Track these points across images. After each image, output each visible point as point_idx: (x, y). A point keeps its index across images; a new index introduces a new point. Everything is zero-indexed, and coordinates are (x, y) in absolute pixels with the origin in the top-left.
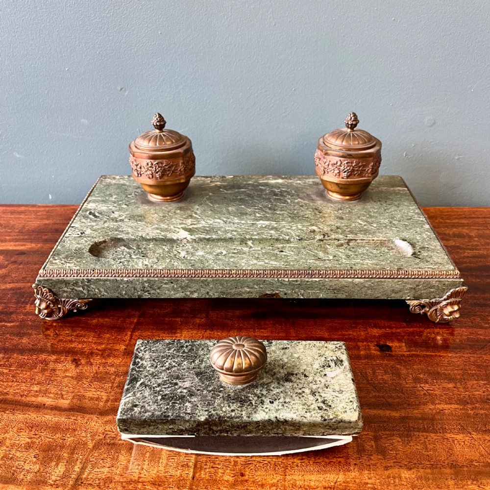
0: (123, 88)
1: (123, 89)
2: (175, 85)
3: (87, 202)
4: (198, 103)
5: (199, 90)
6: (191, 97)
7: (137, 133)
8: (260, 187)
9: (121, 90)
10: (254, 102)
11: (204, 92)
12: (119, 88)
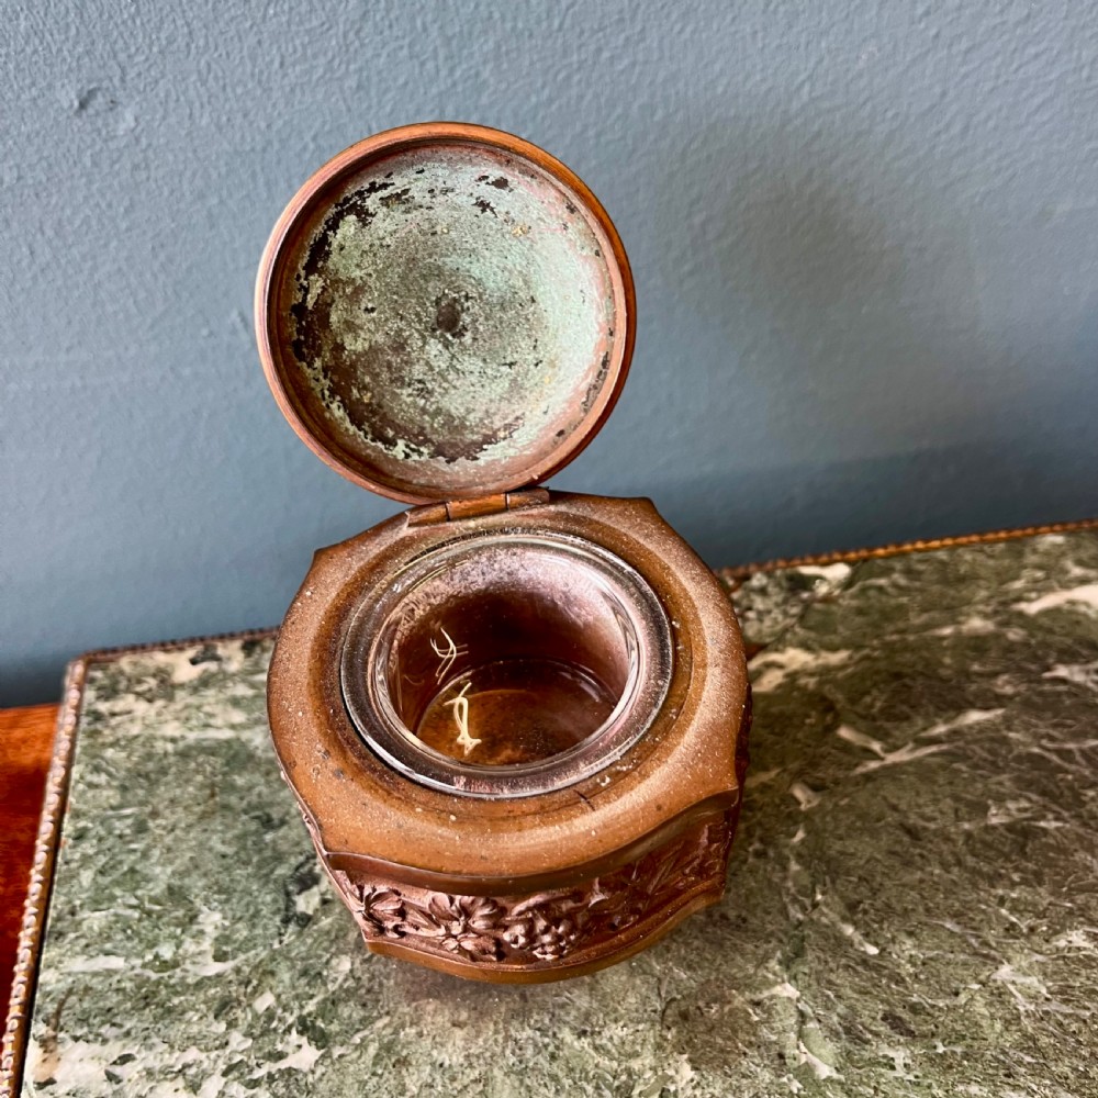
0: (92, 93)
1: (99, 102)
2: (448, 41)
3: (39, 1028)
4: (591, 133)
5: (606, 55)
6: (551, 101)
7: (234, 332)
8: (1062, 671)
9: (83, 105)
10: (937, 90)
11: (633, 64)
12: (68, 97)
